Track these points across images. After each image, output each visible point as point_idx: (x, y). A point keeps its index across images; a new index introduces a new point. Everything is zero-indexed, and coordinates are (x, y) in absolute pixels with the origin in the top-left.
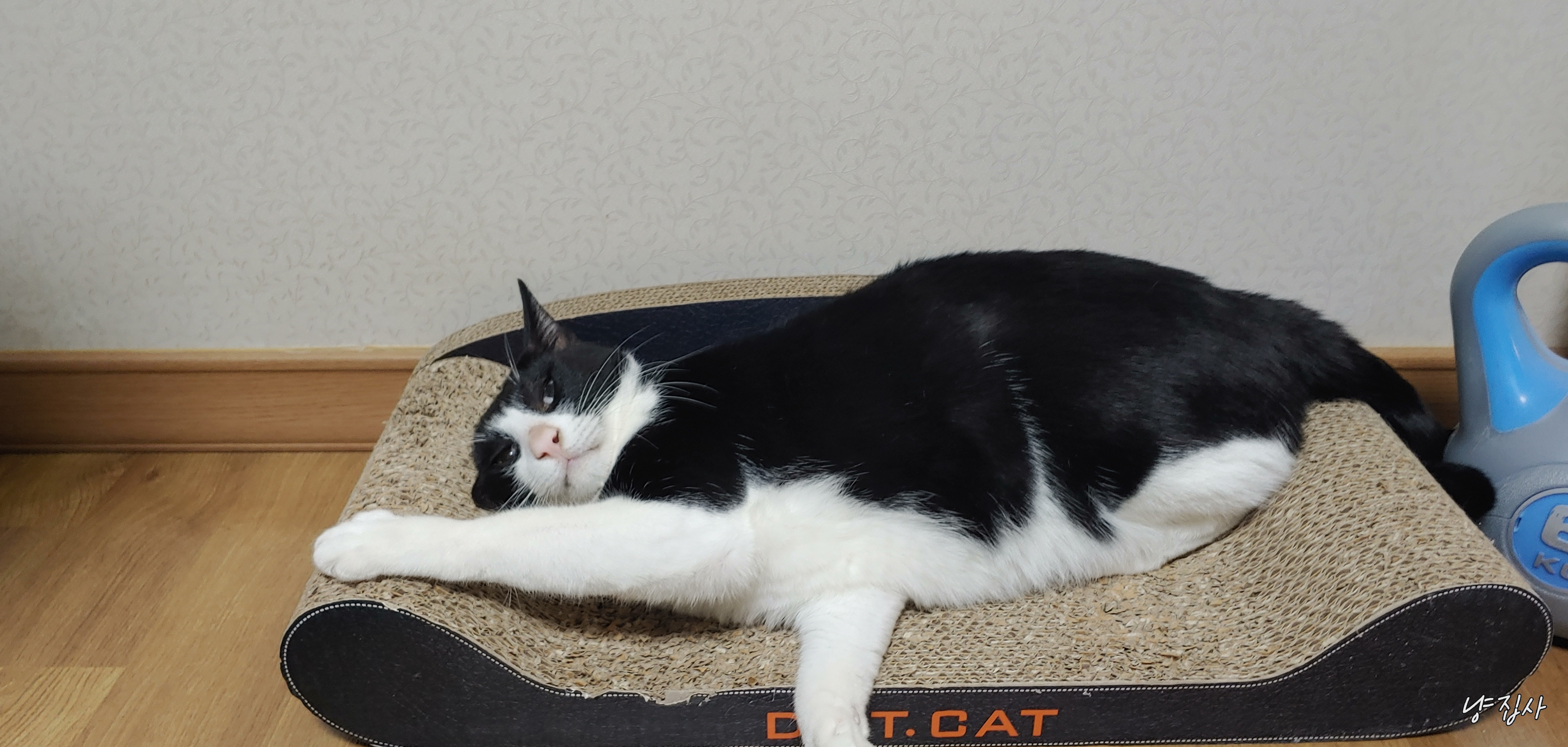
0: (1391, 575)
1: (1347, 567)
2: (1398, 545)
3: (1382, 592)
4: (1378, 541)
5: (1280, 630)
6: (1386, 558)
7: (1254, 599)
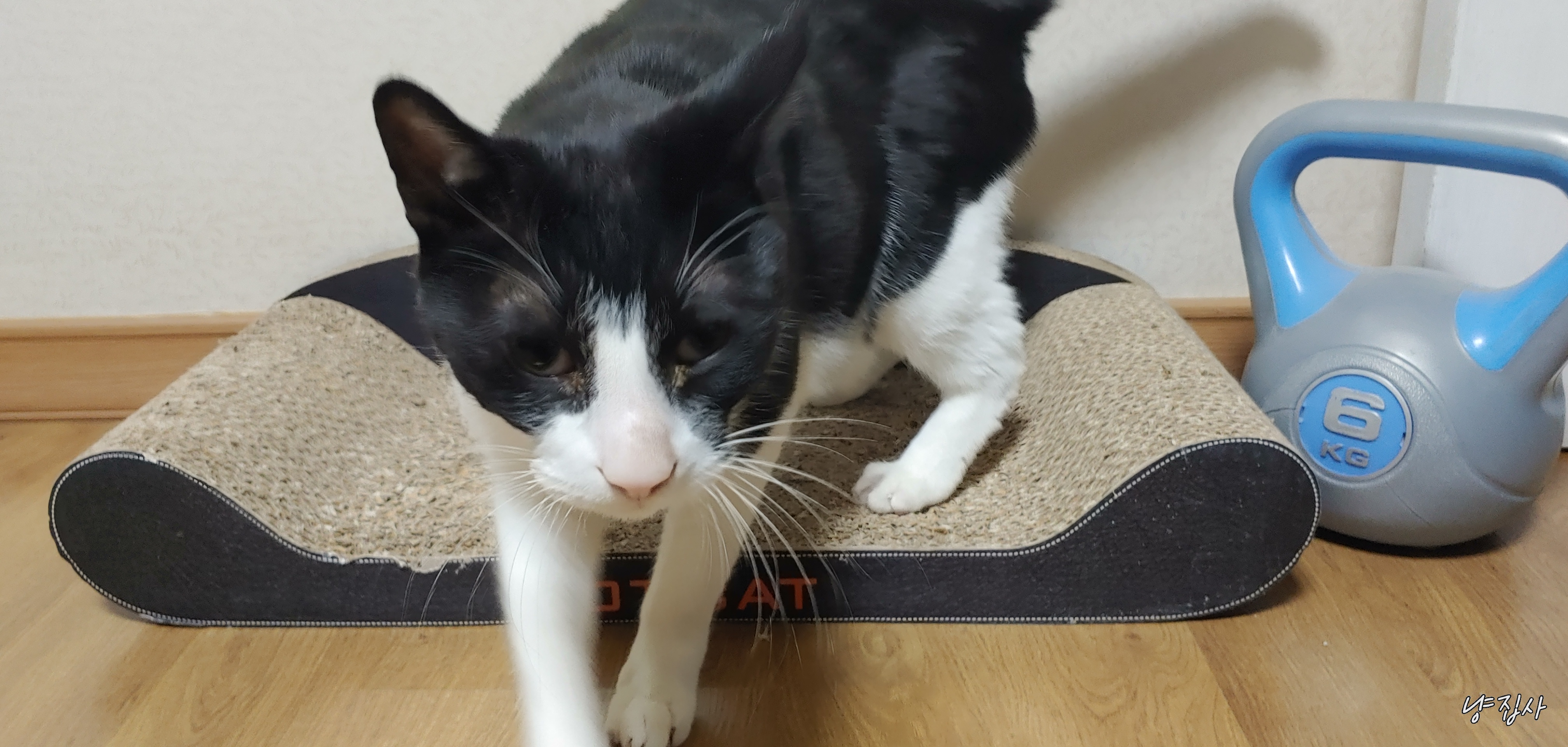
0: (1152, 438)
1: (1116, 439)
2: (1166, 414)
3: (1141, 452)
4: (1149, 413)
5: (1051, 505)
6: (1150, 425)
7: (1034, 484)
